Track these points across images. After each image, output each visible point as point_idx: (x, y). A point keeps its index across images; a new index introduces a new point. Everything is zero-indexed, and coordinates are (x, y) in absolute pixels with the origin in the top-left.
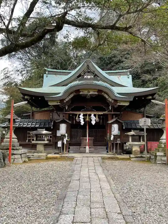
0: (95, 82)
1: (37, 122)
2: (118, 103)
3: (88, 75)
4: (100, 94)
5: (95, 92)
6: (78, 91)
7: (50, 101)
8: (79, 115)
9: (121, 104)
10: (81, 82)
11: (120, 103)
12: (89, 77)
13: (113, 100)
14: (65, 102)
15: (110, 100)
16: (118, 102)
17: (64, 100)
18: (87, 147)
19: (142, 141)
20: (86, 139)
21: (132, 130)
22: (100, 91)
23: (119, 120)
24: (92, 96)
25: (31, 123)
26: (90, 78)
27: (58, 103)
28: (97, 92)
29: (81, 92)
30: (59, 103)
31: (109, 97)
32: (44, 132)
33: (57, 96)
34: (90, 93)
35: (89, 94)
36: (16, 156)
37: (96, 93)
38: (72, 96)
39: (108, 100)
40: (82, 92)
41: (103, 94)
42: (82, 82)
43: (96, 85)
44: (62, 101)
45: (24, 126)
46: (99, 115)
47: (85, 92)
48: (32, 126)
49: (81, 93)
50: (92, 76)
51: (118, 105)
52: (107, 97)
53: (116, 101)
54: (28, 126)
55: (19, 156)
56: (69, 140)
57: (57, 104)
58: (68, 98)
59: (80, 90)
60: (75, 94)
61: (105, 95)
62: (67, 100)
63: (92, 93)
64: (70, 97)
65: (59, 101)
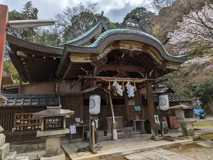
0: (142, 33)
1: (32, 98)
2: (167, 66)
3: (132, 22)
4: (145, 51)
5: (139, 48)
6: (117, 44)
11: (169, 66)
12: (133, 25)
13: (161, 61)
14: (99, 59)
15: (158, 61)
16: (167, 64)
17: (98, 55)
18: (115, 131)
19: (194, 117)
20: (113, 118)
21: (181, 103)
22: (146, 46)
24: (136, 53)
25: (23, 100)
26: (135, 27)
27: (87, 59)
28: (141, 48)
29: (120, 46)
31: (157, 57)
34: (134, 49)
35: (132, 50)
37: (141, 50)
38: (109, 50)
39: (156, 61)
40: (123, 46)
41: (149, 51)
42: (125, 29)
44: (93, 57)
45: (11, 104)
47: (127, 47)
48: (25, 104)
49: (121, 48)
50: (137, 25)
51: (168, 69)
52: (155, 57)
53: (165, 61)
54: (17, 105)
56: (82, 122)
57: (85, 61)
58: (103, 54)
59: (120, 44)
60: (113, 48)
61: (151, 54)
62: (101, 56)
63: (135, 49)
64: (105, 52)
65: (89, 57)
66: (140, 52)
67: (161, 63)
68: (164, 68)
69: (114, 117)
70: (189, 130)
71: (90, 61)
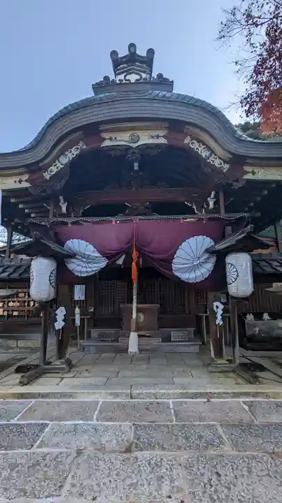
2: (248, 172)
3: (129, 72)
4: (175, 143)
5: (158, 137)
6: (92, 131)
9: (256, 178)
11: (253, 173)
12: (133, 78)
13: (225, 162)
14: (48, 178)
15: (217, 163)
16: (246, 168)
17: (46, 168)
22: (175, 126)
26: (137, 83)
27: (20, 182)
28: (164, 137)
29: (104, 139)
30: (26, 181)
31: (212, 152)
34: (141, 143)
35: (134, 145)
37: (163, 141)
38: (73, 153)
40: (111, 139)
41: (188, 140)
47: (123, 139)
49: (107, 143)
50: (144, 75)
51: (248, 181)
52: (205, 154)
56: (92, 310)
57: (18, 186)
58: (59, 164)
59: (104, 135)
60: (85, 147)
61: (195, 146)
62: (54, 169)
63: (146, 140)
64: (64, 160)
65: (26, 177)
66: (157, 146)
67: (226, 167)
68: (237, 181)
71: (25, 185)
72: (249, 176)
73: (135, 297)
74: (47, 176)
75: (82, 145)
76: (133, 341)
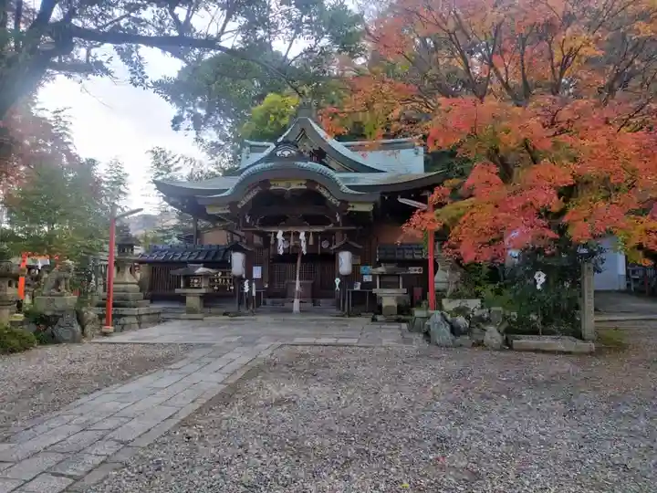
0: (299, 163)
2: (350, 207)
3: (284, 150)
4: (312, 188)
5: (301, 184)
6: (265, 183)
7: (210, 206)
8: (276, 234)
9: (355, 209)
10: (269, 164)
11: (354, 207)
12: (286, 153)
13: (338, 200)
15: (334, 201)
16: (349, 204)
17: (238, 202)
18: (296, 301)
20: (296, 283)
21: (382, 264)
22: (311, 182)
23: (350, 243)
24: (295, 193)
26: (288, 156)
27: (224, 209)
28: (305, 184)
29: (271, 185)
30: (228, 209)
31: (331, 194)
32: (201, 270)
33: (223, 195)
34: (292, 188)
35: (289, 189)
36: (128, 320)
37: (303, 187)
38: (254, 193)
39: (329, 202)
40: (275, 185)
41: (317, 187)
42: (272, 164)
43: (303, 170)
44: (233, 205)
45: (175, 259)
46: (314, 233)
47: (281, 186)
49: (272, 188)
50: (293, 152)
51: (351, 211)
52: (325, 194)
53: (345, 203)
55: (134, 320)
57: (225, 212)
58: (246, 200)
59: (271, 182)
61: (322, 190)
62: (244, 203)
63: (294, 186)
64: (249, 197)
65: (228, 206)
66: (301, 189)
67: (339, 203)
68: (345, 211)
69: (298, 282)
70: (387, 307)
71: (228, 211)
72: (350, 209)
73: (298, 276)
74: (239, 206)
75: (259, 188)
76: (296, 304)
